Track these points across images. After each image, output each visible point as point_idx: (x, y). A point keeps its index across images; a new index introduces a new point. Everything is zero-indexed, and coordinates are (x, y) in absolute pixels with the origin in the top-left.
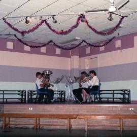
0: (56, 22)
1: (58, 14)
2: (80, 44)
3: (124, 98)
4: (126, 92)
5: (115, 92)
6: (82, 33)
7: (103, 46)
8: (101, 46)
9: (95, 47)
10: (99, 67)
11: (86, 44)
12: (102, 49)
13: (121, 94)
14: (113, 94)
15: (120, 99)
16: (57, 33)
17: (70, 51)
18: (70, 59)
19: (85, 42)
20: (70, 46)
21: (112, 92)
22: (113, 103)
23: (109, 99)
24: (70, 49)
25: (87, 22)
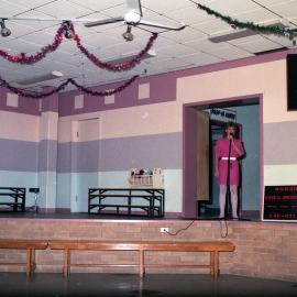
0: (8, 34)
1: (15, 18)
2: (62, 87)
3: (152, 207)
4: (156, 194)
5: (133, 193)
6: (65, 63)
7: (111, 93)
8: (107, 94)
9: (94, 95)
10: (101, 138)
11: (76, 88)
12: (110, 99)
13: (145, 197)
14: (130, 197)
15: (143, 208)
16: (10, 59)
17: (41, 100)
18: (38, 118)
19: (73, 82)
20: (40, 90)
21: (127, 193)
22: (129, 216)
23: (120, 209)
24: (40, 97)
25: (77, 39)
